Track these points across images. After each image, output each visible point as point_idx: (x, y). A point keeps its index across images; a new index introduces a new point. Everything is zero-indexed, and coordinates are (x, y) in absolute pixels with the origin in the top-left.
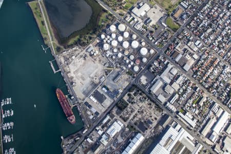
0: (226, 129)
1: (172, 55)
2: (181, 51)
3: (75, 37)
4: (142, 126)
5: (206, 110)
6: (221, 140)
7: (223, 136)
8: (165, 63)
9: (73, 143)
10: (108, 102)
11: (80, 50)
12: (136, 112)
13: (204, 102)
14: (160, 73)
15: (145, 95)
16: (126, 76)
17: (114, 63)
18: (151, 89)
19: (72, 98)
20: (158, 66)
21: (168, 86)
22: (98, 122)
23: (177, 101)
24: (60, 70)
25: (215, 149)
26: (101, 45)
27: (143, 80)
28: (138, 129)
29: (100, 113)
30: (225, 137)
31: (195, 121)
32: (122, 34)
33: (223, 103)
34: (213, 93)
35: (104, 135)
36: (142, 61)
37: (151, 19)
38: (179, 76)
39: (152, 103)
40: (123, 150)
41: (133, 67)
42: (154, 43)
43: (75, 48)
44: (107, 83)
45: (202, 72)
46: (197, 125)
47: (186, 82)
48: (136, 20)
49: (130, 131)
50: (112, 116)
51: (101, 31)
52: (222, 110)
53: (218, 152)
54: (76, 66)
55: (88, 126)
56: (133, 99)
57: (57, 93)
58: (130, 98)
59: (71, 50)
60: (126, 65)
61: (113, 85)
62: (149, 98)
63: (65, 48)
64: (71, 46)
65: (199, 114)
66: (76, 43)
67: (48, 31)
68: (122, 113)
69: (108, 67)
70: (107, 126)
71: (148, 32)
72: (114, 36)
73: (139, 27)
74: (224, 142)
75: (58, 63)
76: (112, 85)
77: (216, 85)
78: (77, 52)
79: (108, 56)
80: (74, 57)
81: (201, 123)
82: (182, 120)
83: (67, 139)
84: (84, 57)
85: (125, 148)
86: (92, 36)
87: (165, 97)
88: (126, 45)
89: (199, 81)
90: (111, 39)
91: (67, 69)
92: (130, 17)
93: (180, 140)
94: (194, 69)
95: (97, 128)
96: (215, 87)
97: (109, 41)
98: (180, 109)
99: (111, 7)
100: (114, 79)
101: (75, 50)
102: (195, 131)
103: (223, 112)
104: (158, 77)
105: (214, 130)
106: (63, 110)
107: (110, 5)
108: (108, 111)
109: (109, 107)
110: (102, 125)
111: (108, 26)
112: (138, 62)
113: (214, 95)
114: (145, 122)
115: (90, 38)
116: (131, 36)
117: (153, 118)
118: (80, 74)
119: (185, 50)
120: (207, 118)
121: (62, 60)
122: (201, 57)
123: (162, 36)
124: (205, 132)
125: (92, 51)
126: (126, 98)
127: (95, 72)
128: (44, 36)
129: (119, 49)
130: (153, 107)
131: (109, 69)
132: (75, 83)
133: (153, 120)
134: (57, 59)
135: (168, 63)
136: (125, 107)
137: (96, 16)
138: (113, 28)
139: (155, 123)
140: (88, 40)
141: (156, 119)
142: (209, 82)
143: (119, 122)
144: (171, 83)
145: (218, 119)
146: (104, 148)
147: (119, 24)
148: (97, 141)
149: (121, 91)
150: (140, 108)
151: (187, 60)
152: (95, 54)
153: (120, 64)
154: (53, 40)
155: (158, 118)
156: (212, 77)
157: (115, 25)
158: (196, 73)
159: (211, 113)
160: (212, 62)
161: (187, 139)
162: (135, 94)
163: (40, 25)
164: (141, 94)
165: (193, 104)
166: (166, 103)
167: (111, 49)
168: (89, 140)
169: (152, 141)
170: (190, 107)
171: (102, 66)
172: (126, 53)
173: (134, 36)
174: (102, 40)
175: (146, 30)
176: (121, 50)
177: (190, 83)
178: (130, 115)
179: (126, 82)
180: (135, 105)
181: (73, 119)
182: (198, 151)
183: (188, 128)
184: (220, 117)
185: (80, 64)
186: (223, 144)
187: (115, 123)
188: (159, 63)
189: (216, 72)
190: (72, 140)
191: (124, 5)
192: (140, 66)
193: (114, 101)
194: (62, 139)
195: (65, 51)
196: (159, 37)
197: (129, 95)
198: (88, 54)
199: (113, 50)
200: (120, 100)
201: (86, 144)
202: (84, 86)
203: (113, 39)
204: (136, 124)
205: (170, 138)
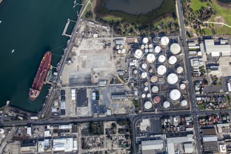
1: (205, 128)
2: (221, 133)
3: (117, 16)
8: (188, 130)
9: (12, 118)
10: (85, 111)
11: (109, 34)
12: (103, 150)
14: (171, 135)
15: (130, 142)
16: (130, 103)
17: (130, 77)
18: (143, 143)
19: (55, 74)
20: (176, 125)
22: (57, 122)
24: (70, 36)
26: (135, 47)
27: (145, 124)
29: (66, 115)
32: (169, 55)
35: (48, 140)
36: (162, 103)
37: (220, 67)
41: (146, 100)
42: (197, 96)
43: (106, 28)
44: (102, 92)
48: (200, 54)
50: (74, 130)
51: (149, 33)
54: (90, 46)
55: (43, 116)
56: (114, 133)
57: (45, 55)
58: (112, 129)
59: (100, 26)
60: (141, 91)
62: (132, 149)
63: (96, 18)
64: (104, 23)
66: (111, 24)
68: (89, 136)
69: (120, 76)
70: (60, 134)
71: (201, 79)
72: (158, 49)
73: (196, 64)
75: (76, 28)
76: (106, 98)
78: (103, 33)
79: (131, 64)
80: (95, 35)
83: (10, 109)
84: (106, 45)
86: (135, 31)
88: (162, 70)
91: (78, 41)
92: (197, 45)
95: (48, 127)
97: (147, 51)
99: (185, 17)
100: (113, 94)
101: (104, 30)
104: (164, 136)
106: (35, 77)
107: (187, 14)
108: (76, 120)
109: (81, 118)
110: (56, 128)
111: (163, 34)
112: (157, 100)
115: (131, 31)
116: (177, 65)
118: (85, 57)
119: (228, 137)
121: (82, 28)
123: (214, 97)
125: (120, 45)
126: (107, 125)
127: (101, 69)
129: (150, 68)
131: (119, 78)
132: (72, 62)
134: (78, 23)
135: (191, 133)
136: (98, 134)
137: (160, 14)
138: (165, 41)
140: (126, 30)
143: (76, 142)
147: (176, 42)
148: (35, 139)
149: (109, 113)
152: (119, 52)
153: (135, 85)
157: (171, 40)
162: (120, 131)
164: (127, 136)
167: (142, 60)
168: (29, 130)
171: (116, 70)
172: (154, 80)
173: (180, 70)
174: (141, 43)
175: (202, 74)
176: (151, 71)
178: (94, 146)
179: (123, 109)
180: (109, 141)
181: (35, 94)
185: (96, 48)
187: (71, 139)
188: (180, 124)
190: (15, 115)
191: (202, 28)
192: (155, 106)
193: (92, 117)
194: (6, 104)
195: (93, 22)
196: (209, 95)
197: (114, 125)
198: (113, 45)
199: (142, 63)
200: (99, 121)
201: (23, 131)
202: (78, 73)
203: (154, 53)
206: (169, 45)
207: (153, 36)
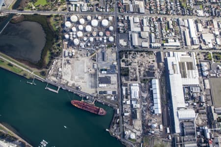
0: (198, 31)
1: (125, 9)
2: (128, 2)
3: (45, 55)
4: (150, 73)
5: (177, 28)
6: (201, 40)
7: (199, 36)
8: (126, 19)
9: (117, 127)
10: (114, 78)
11: (60, 60)
12: (138, 68)
13: (172, 24)
14: (129, 29)
15: (133, 52)
16: (109, 51)
17: (92, 49)
18: (134, 44)
19: (88, 98)
20: (123, 25)
21: (142, 33)
22: (120, 97)
23: (156, 37)
24: (59, 87)
25: (203, 48)
26: (71, 44)
27: (122, 42)
28: (149, 78)
29: (116, 90)
30: (201, 35)
31: (177, 40)
32: (78, 23)
33: (183, 15)
34: (172, 13)
35: (133, 102)
36: (110, 31)
38: (142, 20)
39: (142, 53)
40: (152, 99)
41: (108, 40)
42: (106, 11)
43: (55, 62)
44: (101, 67)
45: (154, 5)
46: (181, 43)
47: (150, 21)
48: (78, 5)
49: (145, 83)
50: (126, 85)
51: (61, 34)
52: (186, 20)
54: (68, 73)
55: (117, 106)
56: (128, 61)
57: (74, 104)
58: (125, 62)
59: (53, 66)
60: (102, 42)
61: (106, 64)
62: (137, 51)
63: (47, 68)
64: (50, 63)
65: (175, 34)
66: (52, 58)
67: (20, 68)
68: (130, 76)
69: (91, 55)
70: (129, 94)
71: (95, 7)
73: (85, 8)
74: (203, 39)
75: (53, 84)
77: (169, 7)
78: (59, 64)
79: (83, 47)
80: (60, 69)
81: (181, 39)
82: (169, 47)
83: (111, 128)
84: (68, 63)
85: (152, 97)
86: (59, 43)
87: (146, 42)
88: (89, 28)
89: (157, 13)
91: (63, 82)
92: (72, 6)
93: (179, 61)
94: (147, 8)
95: (124, 102)
96: (170, 9)
97: (74, 36)
98: (162, 42)
99: (51, 9)
100: (103, 60)
101: (56, 63)
102: (182, 47)
103: (188, 20)
104: (130, 33)
105: (192, 36)
106: (89, 112)
107: (49, 9)
108: (120, 84)
109: (118, 81)
110: (125, 97)
111: (63, 25)
112: (108, 33)
113: (174, 15)
114: (149, 69)
115: (59, 45)
116: (86, 19)
117: (151, 62)
118: (76, 77)
120: (182, 32)
121: (54, 79)
123: (107, 2)
124: (189, 43)
126: (123, 65)
127: (85, 67)
128: (22, 74)
129: (87, 36)
130: (146, 55)
131: (93, 55)
132: (80, 86)
133: (152, 64)
134: (49, 82)
135: (128, 17)
136: (128, 71)
137: (47, 26)
138: (68, 24)
139: (155, 64)
140: (58, 49)
141: (154, 61)
142: (163, 9)
143: (134, 84)
144: (142, 30)
145: (188, 28)
146: (140, 109)
147: (69, 18)
148: (131, 110)
149: (115, 63)
150: (138, 63)
151: (138, 5)
152: (74, 54)
153: (97, 46)
154: (32, 71)
155: (155, 59)
156: (163, 4)
157: (67, 21)
158: (150, 9)
159: (182, 27)
161: (182, 56)
162: (126, 57)
163: (9, 68)
164: (130, 54)
165: (166, 31)
166: (150, 46)
167: (81, 40)
168: (126, 114)
169: (164, 77)
170: (167, 35)
171: (86, 57)
172: (95, 34)
173: (89, 18)
174: (69, 39)
175: (92, 6)
176: (89, 35)
177: (153, 19)
178: (136, 73)
179: (113, 54)
180: (133, 64)
181: (102, 110)
182: (195, 58)
183: (177, 49)
184: (189, 25)
185: (69, 69)
186: (204, 41)
187: (132, 87)
188: (122, 22)
190: (115, 125)
191: (60, 1)
192: (111, 35)
193: (117, 74)
194: (108, 132)
195: (49, 71)
196: (105, 4)
197: (123, 61)
198: (68, 58)
199: (83, 40)
200: (120, 70)
201: (127, 119)
202: (88, 83)
203: (76, 32)
204: (144, 76)
205: (173, 65)
206: (71, 22)
207: (65, 31)
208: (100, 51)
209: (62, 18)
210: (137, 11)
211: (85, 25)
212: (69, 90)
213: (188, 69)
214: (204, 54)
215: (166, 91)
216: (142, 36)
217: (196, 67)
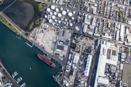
0: (125, 33)
1: (84, 9)
2: (87, 5)
3: (31, 24)
4: (88, 51)
5: (113, 28)
6: (126, 39)
7: (125, 36)
8: (83, 15)
9: (60, 76)
10: (66, 48)
11: (38, 29)
12: (82, 46)
13: (110, 25)
14: (84, 21)
15: (82, 36)
16: (68, 31)
17: (58, 27)
18: (83, 31)
19: (48, 55)
20: (81, 18)
22: (67, 59)
23: (98, 31)
24: (33, 44)
25: (125, 44)
26: (47, 21)
27: (77, 28)
28: (87, 53)
29: (65, 55)
30: (127, 36)
31: (111, 36)
32: (55, 10)
33: (119, 21)
34: (112, 19)
35: (73, 64)
36: (72, 20)
38: (93, 18)
39: (87, 38)
40: (85, 67)
41: (69, 25)
42: (73, 8)
43: (35, 29)
44: (61, 39)
45: (102, 11)
46: (112, 37)
47: (97, 20)
49: (84, 56)
50: (72, 54)
51: (43, 14)
52: (120, 25)
53: (127, 45)
54: (40, 38)
55: (63, 64)
56: (77, 40)
57: (38, 56)
58: (75, 40)
59: (33, 31)
60: (65, 25)
61: (64, 38)
62: (84, 36)
63: (29, 32)
64: (32, 29)
65: (111, 32)
66: (34, 27)
67: (15, 28)
68: (76, 49)
70: (72, 59)
72: (51, 13)
73: (61, 3)
74: (127, 39)
75: (31, 41)
77: (111, 14)
79: (54, 25)
80: (37, 34)
81: (113, 35)
82: (104, 38)
83: (56, 76)
84: (42, 32)
85: (86, 65)
87: (92, 31)
88: (60, 15)
89: (103, 16)
90: (51, 16)
91: (36, 42)
93: (108, 48)
94: (98, 12)
95: (68, 63)
96: (112, 16)
97: (50, 18)
98: (101, 34)
100: (63, 35)
101: (36, 30)
102: (113, 41)
103: (121, 25)
104: (83, 24)
105: (121, 36)
106: (46, 63)
108: (68, 52)
109: (68, 50)
110: (69, 60)
111: (46, 10)
112: (70, 21)
113: (113, 20)
114: (88, 48)
115: (40, 20)
116: (60, 9)
117: (91, 44)
118: (45, 41)
119: (89, 4)
120: (115, 31)
121: (32, 39)
122: (98, 4)
124: (117, 39)
126: (74, 41)
127: (52, 37)
128: (15, 31)
129: (57, 19)
130: (89, 39)
131: (58, 31)
132: (45, 47)
133: (91, 45)
134: (28, 40)
135: (85, 15)
136: (76, 46)
137: (37, 8)
138: (49, 10)
139: (93, 46)
140: (39, 22)
141: (93, 44)
142: (108, 15)
143: (76, 55)
144: (91, 24)
145: (120, 30)
146: (76, 70)
147: (50, 6)
148: (71, 69)
149: (69, 39)
150: (83, 43)
151: (93, 9)
152: (47, 28)
153: (62, 26)
154: (21, 31)
155: (94, 43)
156: (108, 12)
157: (49, 8)
158: (100, 13)
159: (116, 28)
160: (105, 4)
161: (111, 46)
162: (77, 37)
163: (9, 26)
164: (80, 36)
165: (105, 28)
167: (53, 21)
168: (67, 71)
169: (96, 55)
170: (105, 31)
171: (54, 32)
172: (62, 19)
173: (62, 9)
174: (47, 19)
175: (66, 3)
176: (59, 19)
177: (99, 19)
178: (80, 48)
179: (69, 34)
180: (80, 43)
181: (54, 65)
182: (118, 49)
183: (109, 41)
184: (120, 28)
185: (42, 36)
186: (127, 40)
188: (81, 17)
189: (108, 8)
190: (59, 75)
192: (72, 22)
193: (69, 46)
194: (54, 78)
195: (30, 34)
196: (74, 4)
197: (74, 39)
198: (43, 29)
199: (55, 21)
200: (71, 44)
201: (66, 73)
202: (50, 46)
203: (52, 16)
204: (85, 51)
205: (104, 49)
206: (51, 9)
207: (46, 13)
208: (62, 30)
209: (46, 5)
210: (91, 12)
211: (58, 13)
212: (38, 48)
213: (112, 54)
214: (125, 48)
215: (95, 64)
216: (90, 27)
217: (118, 54)
